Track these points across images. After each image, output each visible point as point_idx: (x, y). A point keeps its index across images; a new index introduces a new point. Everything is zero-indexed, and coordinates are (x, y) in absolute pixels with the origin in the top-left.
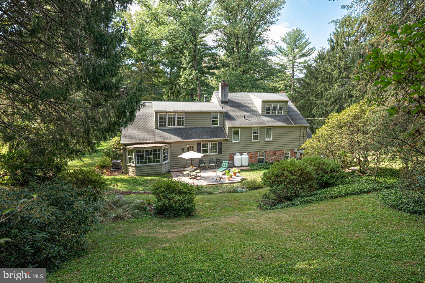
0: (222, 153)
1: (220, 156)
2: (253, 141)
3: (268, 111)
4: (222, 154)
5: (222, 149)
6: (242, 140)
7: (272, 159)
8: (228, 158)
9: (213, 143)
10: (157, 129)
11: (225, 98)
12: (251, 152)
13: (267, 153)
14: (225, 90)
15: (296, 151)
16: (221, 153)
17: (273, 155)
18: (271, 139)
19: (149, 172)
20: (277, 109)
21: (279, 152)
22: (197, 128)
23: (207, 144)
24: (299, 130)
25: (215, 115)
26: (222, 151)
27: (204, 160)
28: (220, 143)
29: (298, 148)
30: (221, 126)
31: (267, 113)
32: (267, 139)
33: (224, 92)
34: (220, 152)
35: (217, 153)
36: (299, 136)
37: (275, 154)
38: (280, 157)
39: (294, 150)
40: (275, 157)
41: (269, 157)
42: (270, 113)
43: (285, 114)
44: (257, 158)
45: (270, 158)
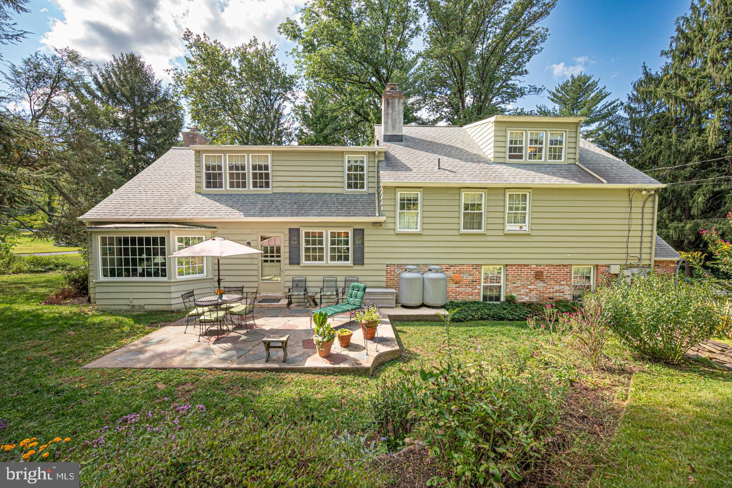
0: (366, 261)
1: (358, 271)
2: (463, 231)
3: (515, 152)
4: (366, 267)
5: (366, 250)
6: (426, 226)
7: (531, 290)
8: (384, 279)
9: (336, 230)
10: (199, 193)
11: (394, 127)
12: (456, 265)
13: (512, 272)
14: (393, 108)
15: (615, 270)
16: (363, 264)
17: (532, 279)
18: (526, 228)
19: (135, 302)
20: (546, 146)
21: (552, 270)
22: (304, 194)
23: (321, 235)
24: (627, 204)
25: (356, 162)
26: (366, 255)
27: (308, 278)
28: (359, 233)
29: (624, 262)
30: (372, 191)
31: (511, 157)
32: (511, 227)
33: (390, 111)
34: (359, 260)
35: (350, 263)
36: (626, 222)
37: (539, 276)
38: (557, 288)
39: (608, 266)
40: (541, 284)
41: (518, 283)
42: (521, 157)
43: (572, 161)
44: (479, 284)
45: (524, 286)
